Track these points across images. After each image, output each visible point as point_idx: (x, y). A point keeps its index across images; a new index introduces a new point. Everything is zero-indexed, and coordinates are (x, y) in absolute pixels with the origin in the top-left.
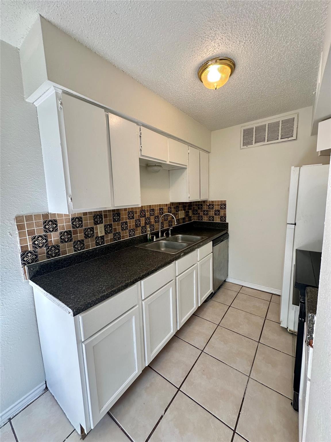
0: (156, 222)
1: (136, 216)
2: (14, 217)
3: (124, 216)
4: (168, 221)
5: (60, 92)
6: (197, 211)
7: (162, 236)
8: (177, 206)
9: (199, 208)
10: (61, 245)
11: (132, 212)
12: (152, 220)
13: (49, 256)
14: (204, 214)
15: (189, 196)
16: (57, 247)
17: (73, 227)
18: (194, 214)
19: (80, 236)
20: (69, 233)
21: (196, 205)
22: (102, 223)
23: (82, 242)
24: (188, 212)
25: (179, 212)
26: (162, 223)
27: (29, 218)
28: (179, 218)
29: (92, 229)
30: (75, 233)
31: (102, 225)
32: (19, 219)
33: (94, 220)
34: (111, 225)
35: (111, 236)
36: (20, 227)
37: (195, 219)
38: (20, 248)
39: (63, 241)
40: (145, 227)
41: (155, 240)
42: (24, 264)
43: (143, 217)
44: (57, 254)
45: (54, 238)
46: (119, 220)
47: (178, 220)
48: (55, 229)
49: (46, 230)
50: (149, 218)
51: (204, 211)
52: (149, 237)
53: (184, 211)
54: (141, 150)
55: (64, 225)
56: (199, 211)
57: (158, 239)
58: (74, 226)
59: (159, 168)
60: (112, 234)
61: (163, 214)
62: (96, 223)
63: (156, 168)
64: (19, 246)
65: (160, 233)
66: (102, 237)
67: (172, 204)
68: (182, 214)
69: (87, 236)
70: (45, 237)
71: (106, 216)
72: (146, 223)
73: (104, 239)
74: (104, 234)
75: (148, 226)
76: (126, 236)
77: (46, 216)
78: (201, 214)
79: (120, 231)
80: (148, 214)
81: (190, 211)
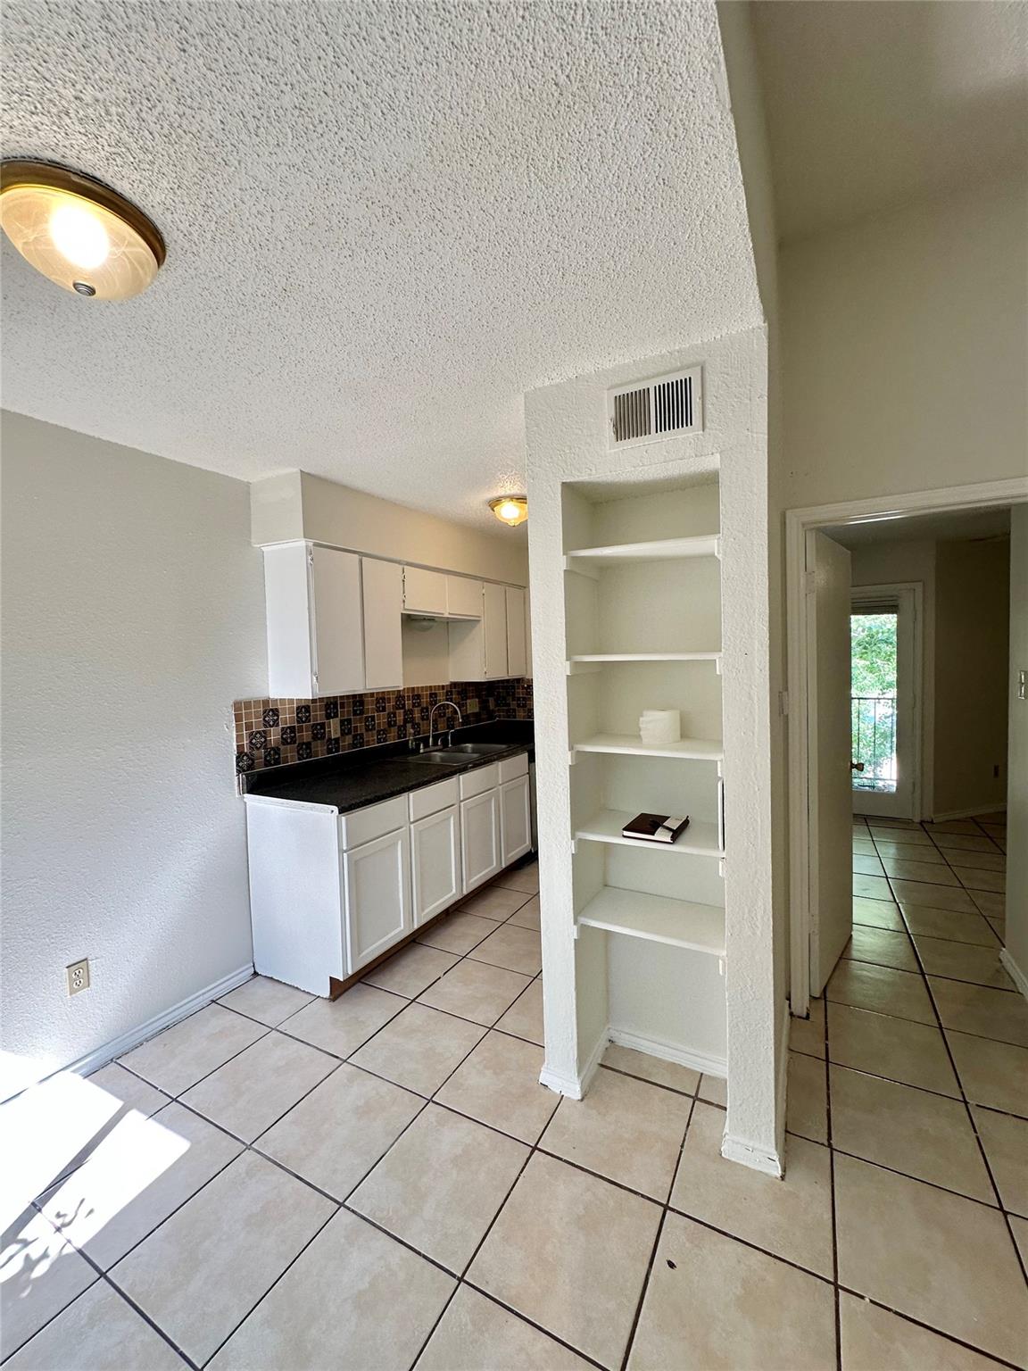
0: (423, 719)
1: (390, 706)
2: (232, 703)
3: (370, 706)
4: (445, 718)
5: (311, 544)
6: (504, 699)
7: (435, 744)
8: (463, 690)
9: (508, 694)
10: (282, 747)
11: (383, 699)
12: (417, 715)
13: (267, 763)
14: (519, 706)
15: (485, 670)
16: (276, 750)
17: (298, 722)
18: (497, 705)
19: (306, 736)
20: (292, 729)
21: (503, 688)
22: (337, 717)
23: (308, 745)
24: (488, 701)
25: (468, 701)
26: (435, 721)
27: (248, 704)
28: (469, 712)
29: (322, 725)
30: (301, 729)
31: (337, 720)
32: (237, 706)
33: (326, 711)
34: (349, 721)
35: (349, 739)
36: (238, 718)
37: (500, 716)
38: (235, 747)
39: (284, 742)
40: (404, 726)
41: (422, 751)
42: (239, 772)
43: (400, 709)
44: (277, 762)
45: (274, 736)
46: (362, 712)
47: (466, 717)
48: (276, 723)
49: (266, 724)
50: (411, 712)
51: (519, 699)
52: (411, 745)
53: (477, 700)
54: (404, 601)
55: (287, 717)
56: (509, 699)
57: (428, 750)
58: (300, 720)
59: (431, 623)
60: (350, 736)
61: (436, 704)
62: (328, 717)
63: (425, 623)
64: (235, 744)
65: (431, 739)
66: (337, 740)
67: (454, 685)
68: (473, 706)
69: (315, 737)
70: (264, 734)
71: (342, 706)
72: (406, 721)
73: (338, 743)
74: (339, 735)
75: (409, 725)
76: (372, 742)
77: (266, 702)
78: (513, 704)
79: (364, 731)
80: (408, 704)
81: (491, 700)
